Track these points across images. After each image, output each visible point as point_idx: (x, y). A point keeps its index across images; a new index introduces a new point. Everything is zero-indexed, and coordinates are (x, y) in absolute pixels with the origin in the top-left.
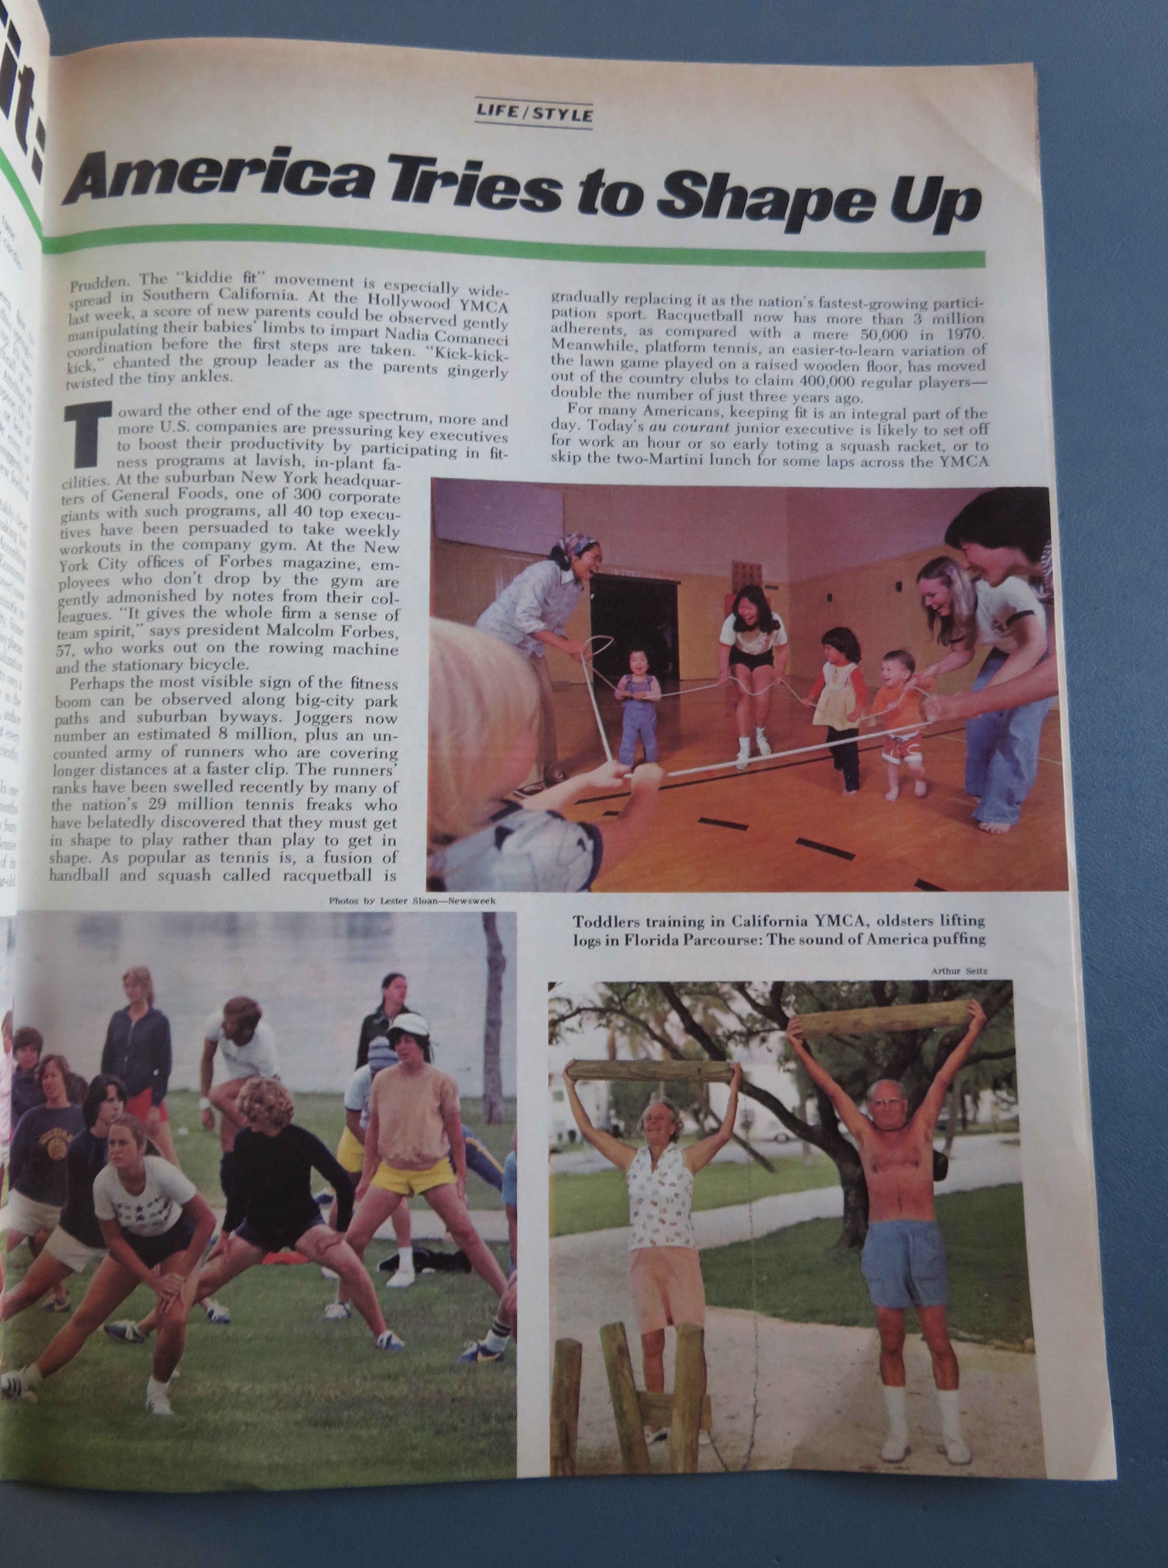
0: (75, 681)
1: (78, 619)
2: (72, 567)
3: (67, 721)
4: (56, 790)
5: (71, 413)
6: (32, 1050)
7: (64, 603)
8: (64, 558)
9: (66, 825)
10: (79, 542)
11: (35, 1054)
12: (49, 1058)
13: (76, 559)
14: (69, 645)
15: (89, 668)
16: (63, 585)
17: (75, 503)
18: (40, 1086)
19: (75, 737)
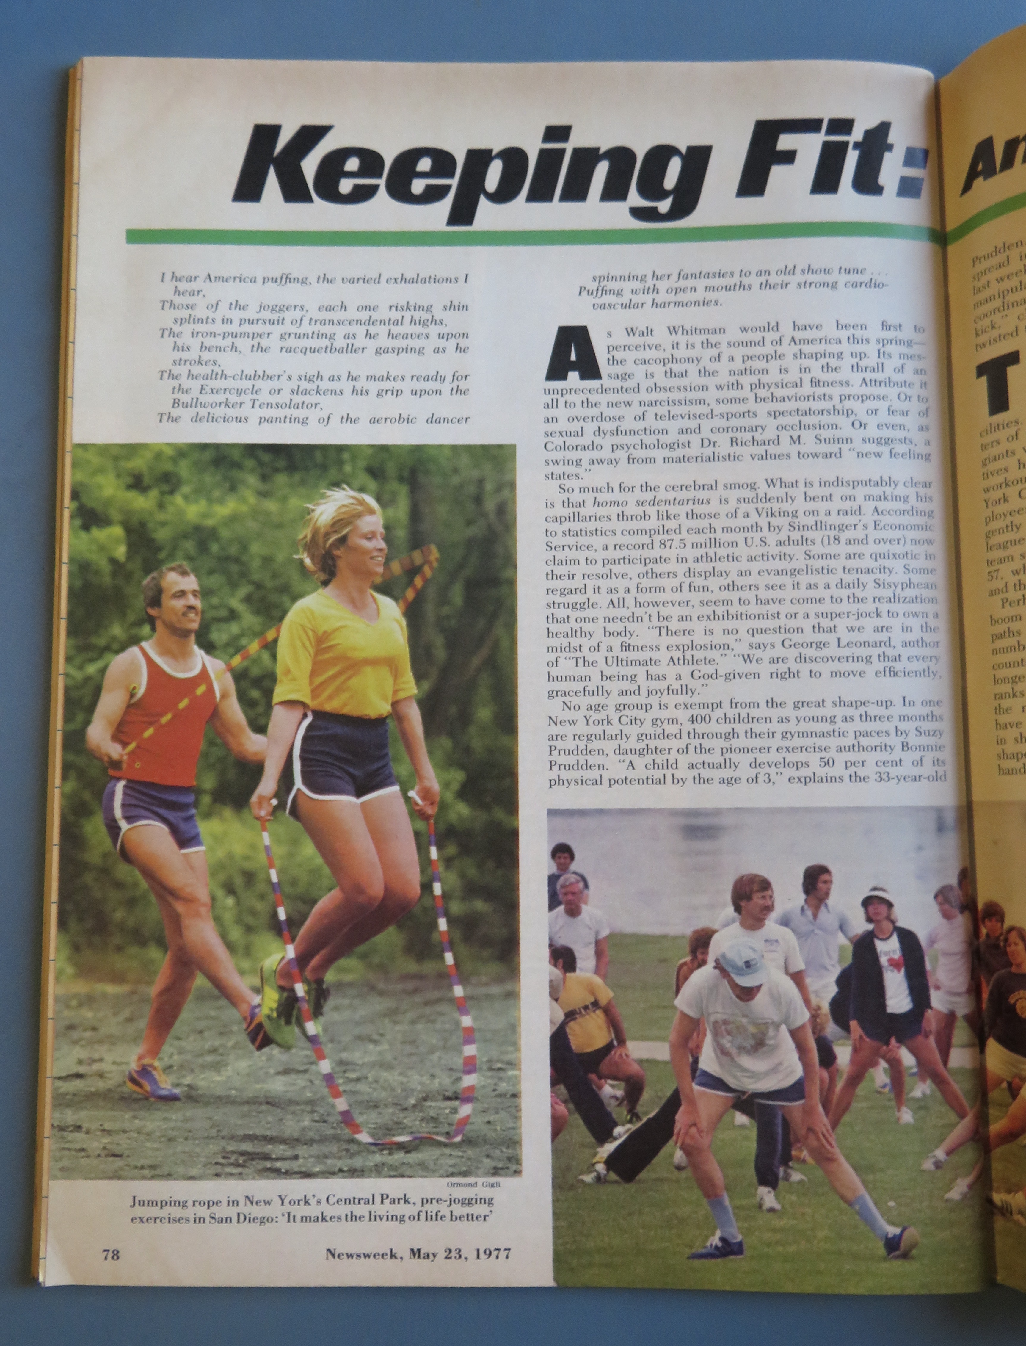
0: (1005, 601)
1: (1004, 546)
2: (994, 503)
3: (1001, 636)
4: (997, 697)
5: (981, 370)
6: (997, 921)
7: (991, 535)
8: (986, 496)
9: (1008, 726)
10: (1000, 479)
11: (999, 925)
12: (1011, 929)
13: (998, 494)
14: (998, 570)
15: (1018, 587)
16: (988, 519)
17: (992, 446)
18: (1005, 953)
19: (1011, 649)
